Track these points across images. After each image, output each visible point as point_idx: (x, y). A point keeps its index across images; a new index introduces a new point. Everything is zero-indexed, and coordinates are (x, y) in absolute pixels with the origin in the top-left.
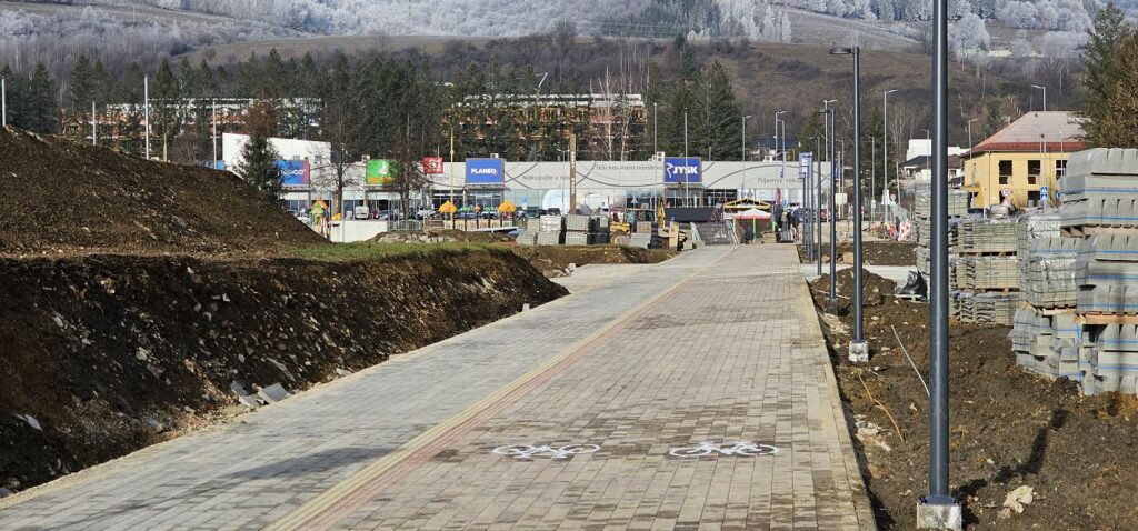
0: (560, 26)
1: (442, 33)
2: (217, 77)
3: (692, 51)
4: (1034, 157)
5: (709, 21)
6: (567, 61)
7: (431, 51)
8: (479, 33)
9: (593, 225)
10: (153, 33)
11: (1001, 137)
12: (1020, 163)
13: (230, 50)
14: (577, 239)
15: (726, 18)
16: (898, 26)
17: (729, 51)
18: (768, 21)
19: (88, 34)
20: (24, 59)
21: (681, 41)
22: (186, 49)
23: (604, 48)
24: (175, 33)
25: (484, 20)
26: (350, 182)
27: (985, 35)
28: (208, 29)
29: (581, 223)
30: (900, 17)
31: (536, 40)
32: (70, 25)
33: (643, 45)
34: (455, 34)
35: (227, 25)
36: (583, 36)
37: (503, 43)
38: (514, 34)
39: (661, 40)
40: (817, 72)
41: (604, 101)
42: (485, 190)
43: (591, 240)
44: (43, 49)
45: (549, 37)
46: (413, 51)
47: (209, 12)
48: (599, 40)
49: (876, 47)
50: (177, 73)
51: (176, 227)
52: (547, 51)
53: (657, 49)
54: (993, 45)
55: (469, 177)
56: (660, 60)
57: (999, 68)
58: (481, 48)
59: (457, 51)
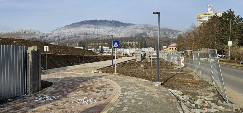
0: (131, 36)
1: (121, 37)
2: (99, 41)
3: (143, 38)
4: (173, 48)
5: (146, 35)
6: (132, 39)
7: (119, 38)
8: (124, 37)
9: (126, 54)
10: (94, 37)
11: (170, 46)
12: (171, 48)
13: (101, 38)
14: (124, 55)
15: (147, 35)
16: (164, 35)
17: (147, 38)
18: (151, 35)
19: (89, 37)
20: (83, 40)
21: (142, 37)
22: (97, 38)
23: (135, 38)
24: (96, 37)
25: (125, 35)
26: (110, 50)
27: (173, 36)
28: (99, 37)
29: (125, 54)
30: (164, 34)
31: (129, 37)
32: (87, 36)
33: (139, 38)
34: (122, 37)
35: (101, 36)
36: (133, 37)
37: (126, 38)
38: (127, 37)
39: (141, 37)
40: (155, 40)
41: (134, 43)
42: (122, 51)
43: (126, 55)
44: (85, 39)
45: (130, 37)
46: (118, 38)
47: (100, 35)
48: (135, 37)
49: (161, 37)
50: (96, 41)
51: (85, 54)
52: (130, 38)
53: (140, 38)
54: (173, 37)
55: (121, 50)
56: (140, 39)
57: (174, 39)
58: (124, 38)
59: (121, 38)
